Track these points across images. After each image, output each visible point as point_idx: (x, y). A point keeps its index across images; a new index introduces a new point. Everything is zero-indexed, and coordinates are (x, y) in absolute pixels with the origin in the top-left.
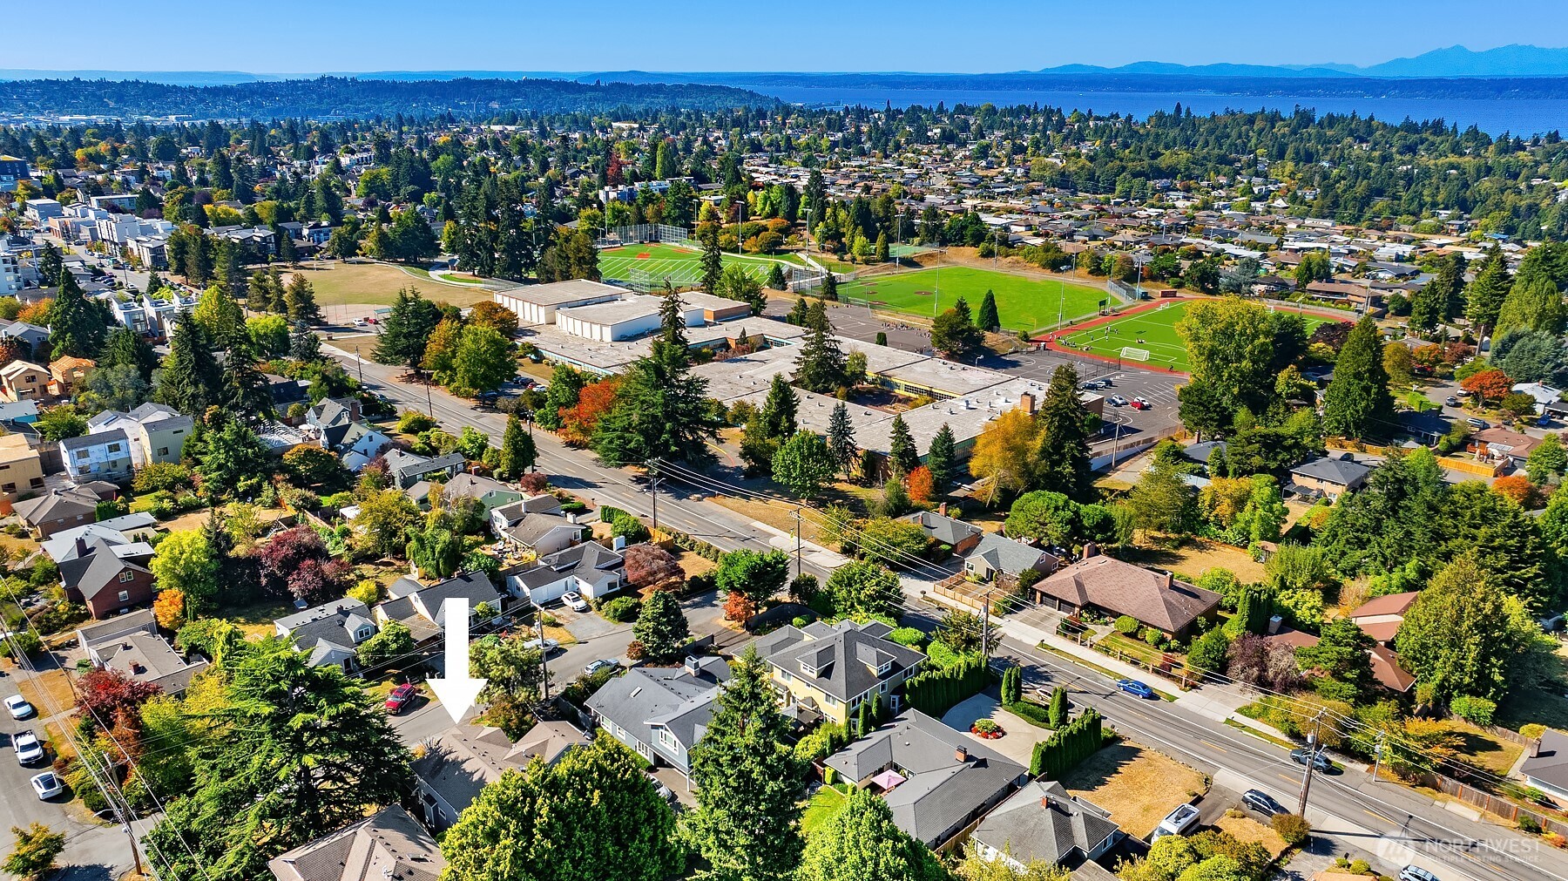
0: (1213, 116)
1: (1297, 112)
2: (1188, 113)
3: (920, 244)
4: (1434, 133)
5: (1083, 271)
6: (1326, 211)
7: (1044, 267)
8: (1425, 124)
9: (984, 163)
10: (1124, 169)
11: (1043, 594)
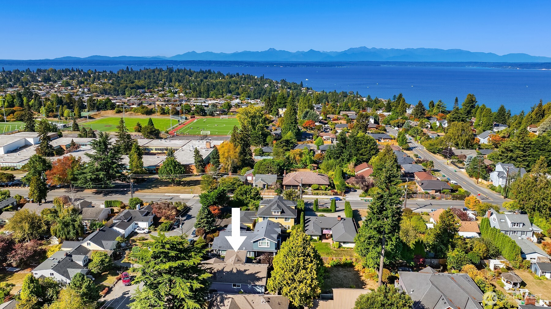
0: (141, 70)
1: (168, 68)
2: (132, 70)
3: (88, 111)
4: (209, 73)
5: (159, 114)
6: (198, 95)
7: (143, 114)
8: (206, 71)
9: (70, 88)
10: (127, 87)
11: (286, 186)
